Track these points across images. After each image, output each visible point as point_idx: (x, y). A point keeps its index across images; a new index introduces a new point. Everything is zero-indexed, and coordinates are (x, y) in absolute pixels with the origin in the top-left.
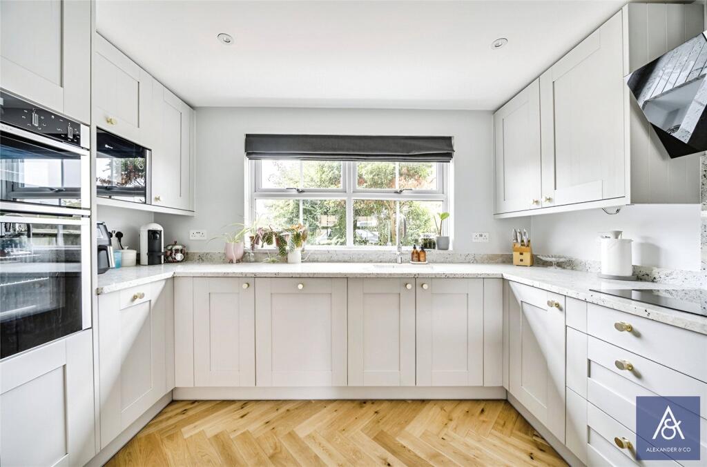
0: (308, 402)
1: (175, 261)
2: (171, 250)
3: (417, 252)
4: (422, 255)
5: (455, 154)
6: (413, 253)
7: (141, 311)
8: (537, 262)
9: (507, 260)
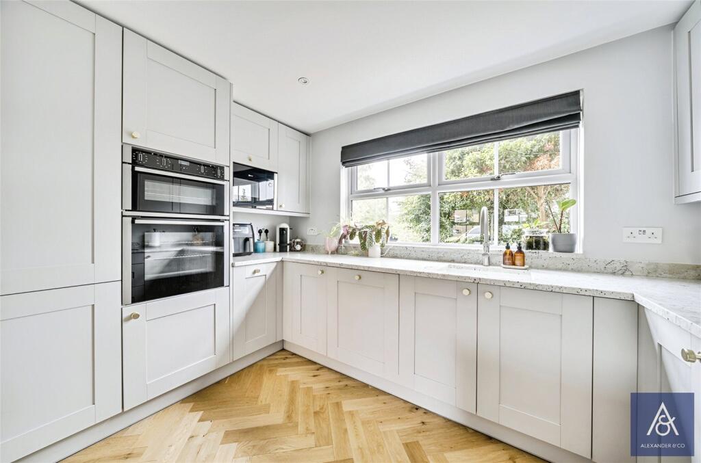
0: (366, 386)
1: (296, 251)
2: (294, 242)
3: (511, 254)
4: (519, 258)
5: (584, 114)
6: (505, 254)
7: (259, 282)
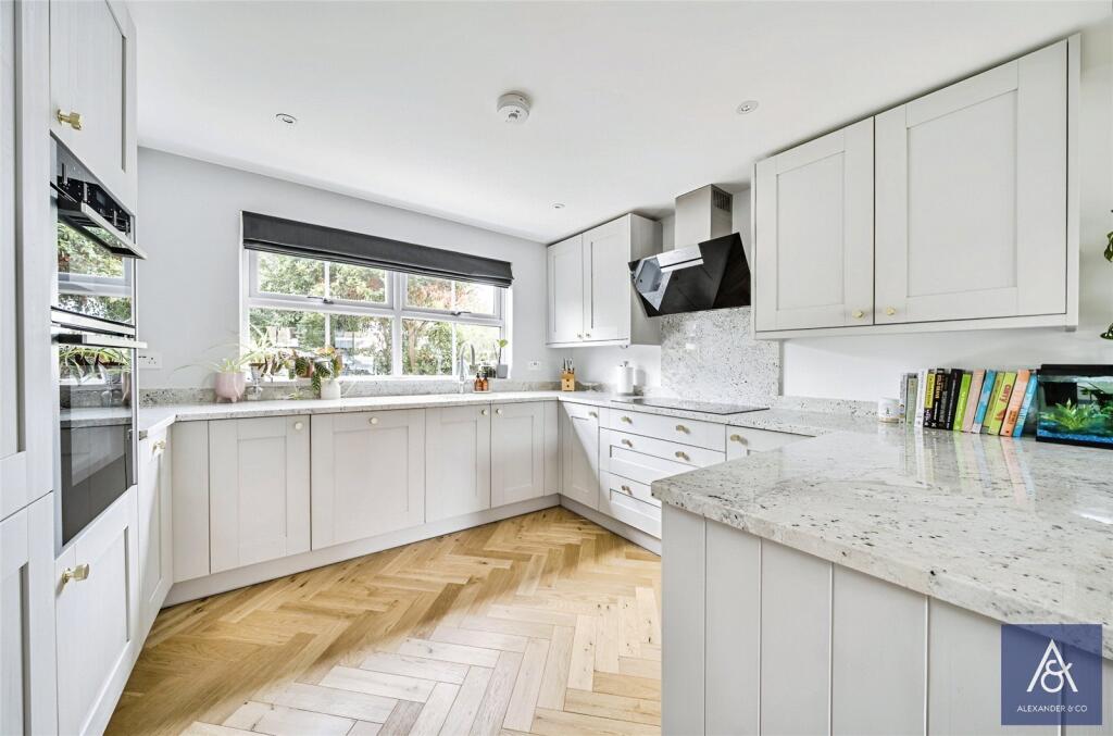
3: (480, 382)
4: (485, 384)
5: (513, 281)
6: (476, 383)
8: (579, 387)
9: (557, 387)
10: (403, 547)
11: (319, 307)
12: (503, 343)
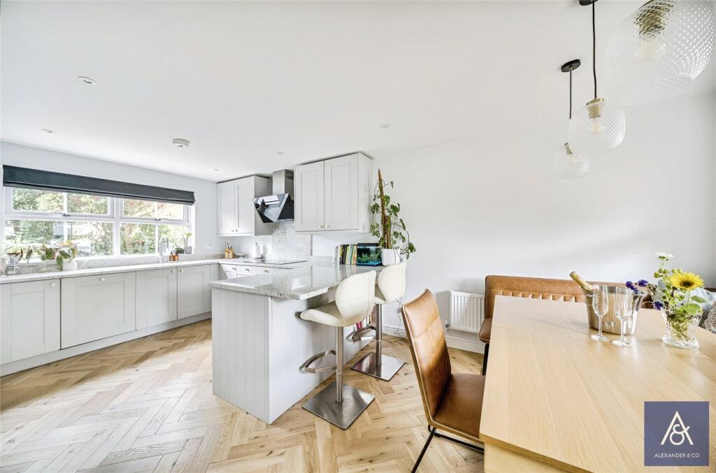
3: (173, 256)
4: (176, 257)
5: (195, 202)
6: (170, 257)
8: (235, 256)
9: (223, 257)
10: (120, 344)
11: (61, 219)
12: (189, 235)
